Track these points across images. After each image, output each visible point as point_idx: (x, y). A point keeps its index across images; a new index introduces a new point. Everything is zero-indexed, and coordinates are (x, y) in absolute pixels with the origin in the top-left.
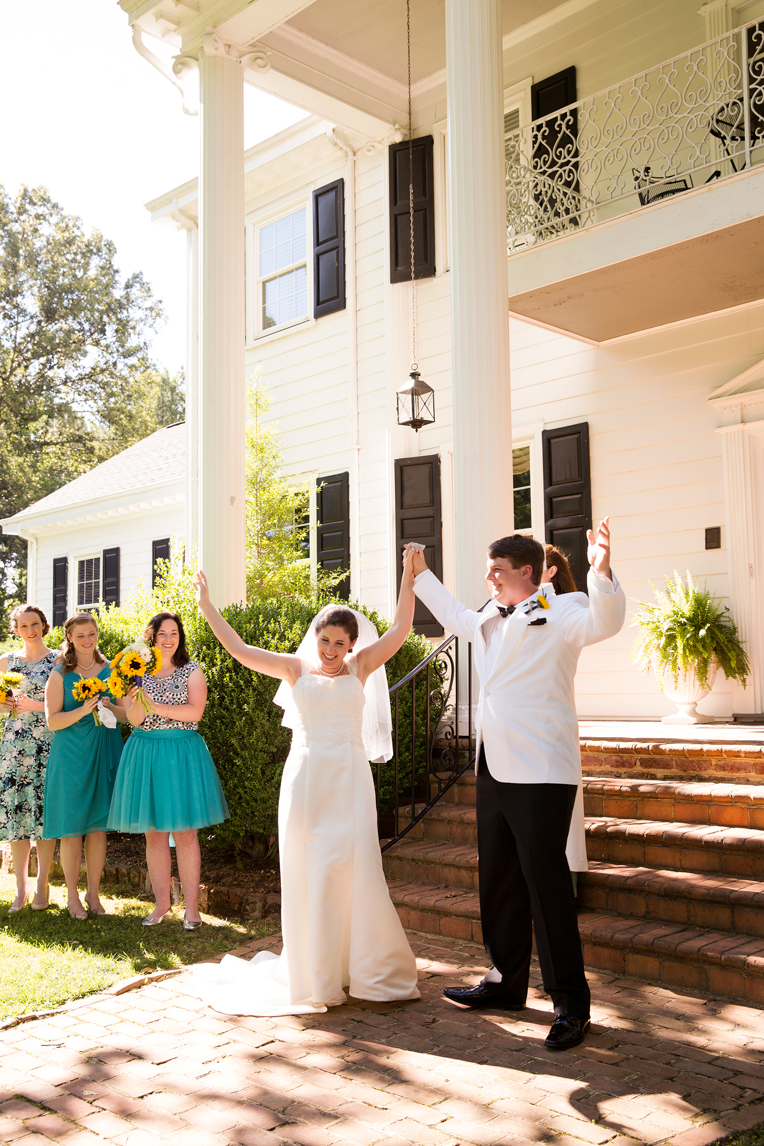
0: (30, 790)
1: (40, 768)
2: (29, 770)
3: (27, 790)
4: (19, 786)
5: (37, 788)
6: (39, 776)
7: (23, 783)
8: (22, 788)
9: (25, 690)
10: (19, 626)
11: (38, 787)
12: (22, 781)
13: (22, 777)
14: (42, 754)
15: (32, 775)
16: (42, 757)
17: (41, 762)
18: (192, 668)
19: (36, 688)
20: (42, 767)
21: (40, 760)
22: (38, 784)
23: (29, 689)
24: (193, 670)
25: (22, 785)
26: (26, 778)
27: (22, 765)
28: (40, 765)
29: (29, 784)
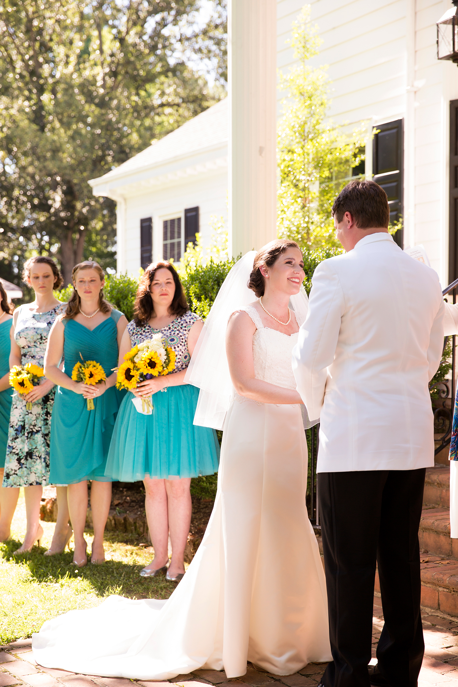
0: (39, 438)
1: (47, 416)
2: (37, 418)
3: (37, 437)
4: (28, 433)
5: (45, 435)
6: (47, 424)
7: (33, 431)
8: (32, 435)
9: (31, 340)
10: (32, 276)
11: (47, 435)
12: (32, 429)
13: (31, 425)
14: (48, 403)
15: (40, 423)
16: (49, 406)
17: (49, 411)
18: (192, 321)
19: (41, 338)
20: (49, 416)
21: (47, 408)
22: (47, 432)
23: (35, 339)
24: (193, 323)
25: (32, 433)
26: (35, 426)
27: (31, 413)
28: (47, 413)
29: (38, 432)
